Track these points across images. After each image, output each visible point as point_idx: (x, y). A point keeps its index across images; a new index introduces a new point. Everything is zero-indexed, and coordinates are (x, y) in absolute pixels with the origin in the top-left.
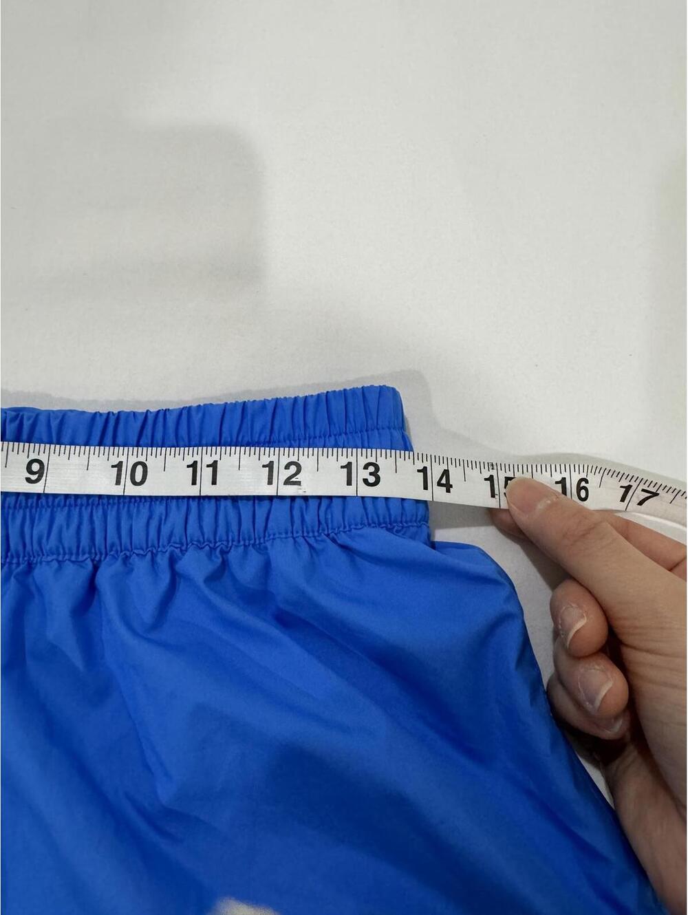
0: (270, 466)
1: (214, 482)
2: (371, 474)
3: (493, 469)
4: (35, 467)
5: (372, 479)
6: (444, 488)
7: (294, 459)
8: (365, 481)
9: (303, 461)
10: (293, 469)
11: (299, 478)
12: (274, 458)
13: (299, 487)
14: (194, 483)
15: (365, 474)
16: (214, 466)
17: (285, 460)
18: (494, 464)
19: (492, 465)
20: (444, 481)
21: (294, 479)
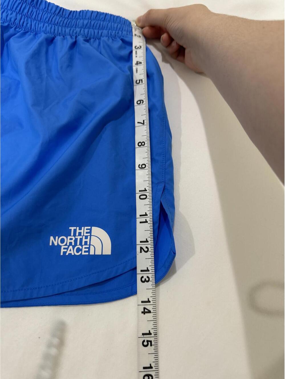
0: (147, 241)
1: (141, 222)
2: (145, 279)
3: (154, 335)
4: (144, 166)
5: (143, 279)
6: (143, 311)
7: (150, 250)
8: (142, 277)
9: (149, 253)
10: (146, 250)
11: (143, 252)
12: (149, 242)
13: (140, 252)
14: (140, 216)
15: (145, 277)
16: (146, 222)
17: (149, 246)
18: (156, 336)
19: (156, 335)
20: (146, 310)
21: (142, 250)
